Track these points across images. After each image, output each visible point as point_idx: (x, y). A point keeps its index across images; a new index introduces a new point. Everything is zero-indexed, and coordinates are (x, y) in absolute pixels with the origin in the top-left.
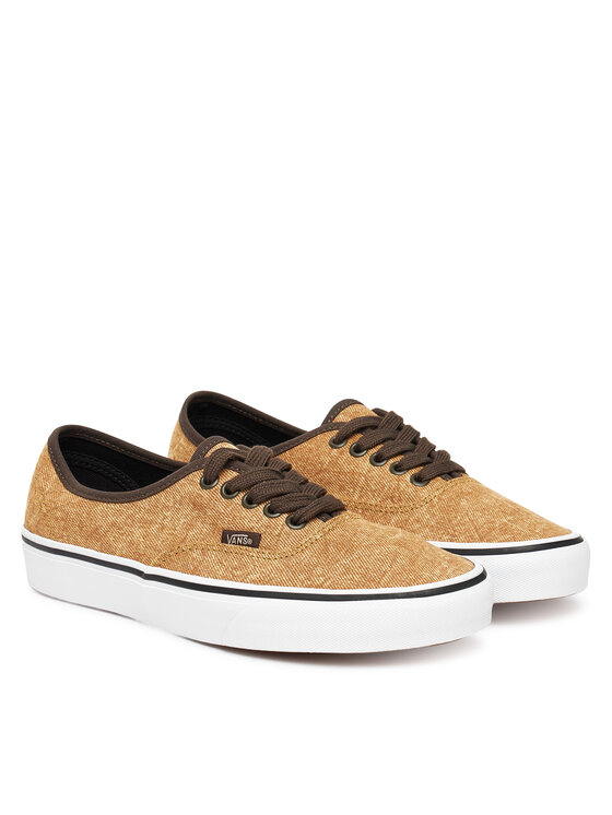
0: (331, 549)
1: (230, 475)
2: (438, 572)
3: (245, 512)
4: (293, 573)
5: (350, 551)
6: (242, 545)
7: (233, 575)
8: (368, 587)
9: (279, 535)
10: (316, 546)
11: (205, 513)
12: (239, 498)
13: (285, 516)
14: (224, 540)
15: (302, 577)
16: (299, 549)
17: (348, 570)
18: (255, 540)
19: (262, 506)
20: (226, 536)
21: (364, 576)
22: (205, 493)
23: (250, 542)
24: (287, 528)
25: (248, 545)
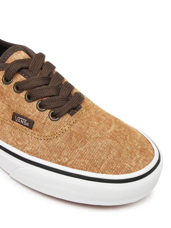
0: (73, 138)
1: (20, 78)
2: (134, 164)
3: (26, 104)
4: (51, 151)
5: (84, 142)
6: (23, 125)
7: (17, 144)
8: (93, 171)
9: (44, 124)
10: (65, 134)
11: (5, 98)
12: (23, 94)
13: (49, 111)
14: (13, 119)
15: (55, 155)
16: (54, 135)
17: (82, 156)
18: (30, 124)
19: (36, 102)
20: (15, 116)
21: (91, 161)
22: (5, 86)
23: (28, 124)
24: (49, 120)
25: (26, 126)
